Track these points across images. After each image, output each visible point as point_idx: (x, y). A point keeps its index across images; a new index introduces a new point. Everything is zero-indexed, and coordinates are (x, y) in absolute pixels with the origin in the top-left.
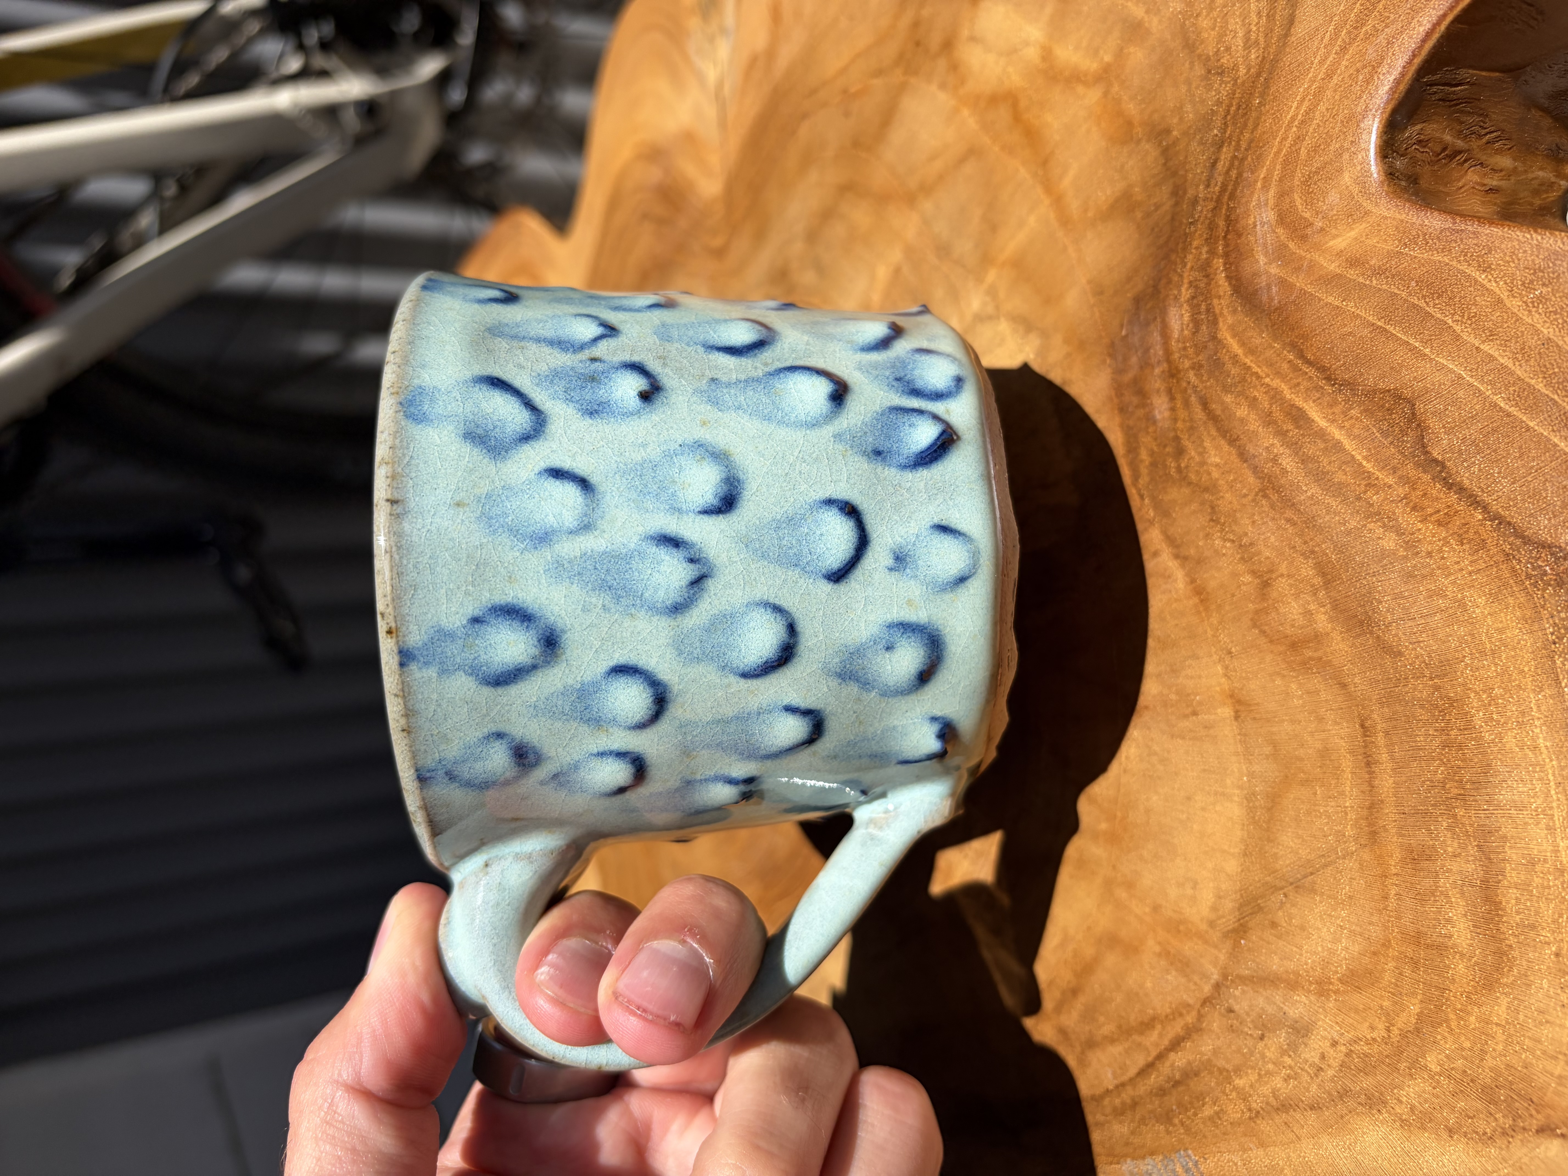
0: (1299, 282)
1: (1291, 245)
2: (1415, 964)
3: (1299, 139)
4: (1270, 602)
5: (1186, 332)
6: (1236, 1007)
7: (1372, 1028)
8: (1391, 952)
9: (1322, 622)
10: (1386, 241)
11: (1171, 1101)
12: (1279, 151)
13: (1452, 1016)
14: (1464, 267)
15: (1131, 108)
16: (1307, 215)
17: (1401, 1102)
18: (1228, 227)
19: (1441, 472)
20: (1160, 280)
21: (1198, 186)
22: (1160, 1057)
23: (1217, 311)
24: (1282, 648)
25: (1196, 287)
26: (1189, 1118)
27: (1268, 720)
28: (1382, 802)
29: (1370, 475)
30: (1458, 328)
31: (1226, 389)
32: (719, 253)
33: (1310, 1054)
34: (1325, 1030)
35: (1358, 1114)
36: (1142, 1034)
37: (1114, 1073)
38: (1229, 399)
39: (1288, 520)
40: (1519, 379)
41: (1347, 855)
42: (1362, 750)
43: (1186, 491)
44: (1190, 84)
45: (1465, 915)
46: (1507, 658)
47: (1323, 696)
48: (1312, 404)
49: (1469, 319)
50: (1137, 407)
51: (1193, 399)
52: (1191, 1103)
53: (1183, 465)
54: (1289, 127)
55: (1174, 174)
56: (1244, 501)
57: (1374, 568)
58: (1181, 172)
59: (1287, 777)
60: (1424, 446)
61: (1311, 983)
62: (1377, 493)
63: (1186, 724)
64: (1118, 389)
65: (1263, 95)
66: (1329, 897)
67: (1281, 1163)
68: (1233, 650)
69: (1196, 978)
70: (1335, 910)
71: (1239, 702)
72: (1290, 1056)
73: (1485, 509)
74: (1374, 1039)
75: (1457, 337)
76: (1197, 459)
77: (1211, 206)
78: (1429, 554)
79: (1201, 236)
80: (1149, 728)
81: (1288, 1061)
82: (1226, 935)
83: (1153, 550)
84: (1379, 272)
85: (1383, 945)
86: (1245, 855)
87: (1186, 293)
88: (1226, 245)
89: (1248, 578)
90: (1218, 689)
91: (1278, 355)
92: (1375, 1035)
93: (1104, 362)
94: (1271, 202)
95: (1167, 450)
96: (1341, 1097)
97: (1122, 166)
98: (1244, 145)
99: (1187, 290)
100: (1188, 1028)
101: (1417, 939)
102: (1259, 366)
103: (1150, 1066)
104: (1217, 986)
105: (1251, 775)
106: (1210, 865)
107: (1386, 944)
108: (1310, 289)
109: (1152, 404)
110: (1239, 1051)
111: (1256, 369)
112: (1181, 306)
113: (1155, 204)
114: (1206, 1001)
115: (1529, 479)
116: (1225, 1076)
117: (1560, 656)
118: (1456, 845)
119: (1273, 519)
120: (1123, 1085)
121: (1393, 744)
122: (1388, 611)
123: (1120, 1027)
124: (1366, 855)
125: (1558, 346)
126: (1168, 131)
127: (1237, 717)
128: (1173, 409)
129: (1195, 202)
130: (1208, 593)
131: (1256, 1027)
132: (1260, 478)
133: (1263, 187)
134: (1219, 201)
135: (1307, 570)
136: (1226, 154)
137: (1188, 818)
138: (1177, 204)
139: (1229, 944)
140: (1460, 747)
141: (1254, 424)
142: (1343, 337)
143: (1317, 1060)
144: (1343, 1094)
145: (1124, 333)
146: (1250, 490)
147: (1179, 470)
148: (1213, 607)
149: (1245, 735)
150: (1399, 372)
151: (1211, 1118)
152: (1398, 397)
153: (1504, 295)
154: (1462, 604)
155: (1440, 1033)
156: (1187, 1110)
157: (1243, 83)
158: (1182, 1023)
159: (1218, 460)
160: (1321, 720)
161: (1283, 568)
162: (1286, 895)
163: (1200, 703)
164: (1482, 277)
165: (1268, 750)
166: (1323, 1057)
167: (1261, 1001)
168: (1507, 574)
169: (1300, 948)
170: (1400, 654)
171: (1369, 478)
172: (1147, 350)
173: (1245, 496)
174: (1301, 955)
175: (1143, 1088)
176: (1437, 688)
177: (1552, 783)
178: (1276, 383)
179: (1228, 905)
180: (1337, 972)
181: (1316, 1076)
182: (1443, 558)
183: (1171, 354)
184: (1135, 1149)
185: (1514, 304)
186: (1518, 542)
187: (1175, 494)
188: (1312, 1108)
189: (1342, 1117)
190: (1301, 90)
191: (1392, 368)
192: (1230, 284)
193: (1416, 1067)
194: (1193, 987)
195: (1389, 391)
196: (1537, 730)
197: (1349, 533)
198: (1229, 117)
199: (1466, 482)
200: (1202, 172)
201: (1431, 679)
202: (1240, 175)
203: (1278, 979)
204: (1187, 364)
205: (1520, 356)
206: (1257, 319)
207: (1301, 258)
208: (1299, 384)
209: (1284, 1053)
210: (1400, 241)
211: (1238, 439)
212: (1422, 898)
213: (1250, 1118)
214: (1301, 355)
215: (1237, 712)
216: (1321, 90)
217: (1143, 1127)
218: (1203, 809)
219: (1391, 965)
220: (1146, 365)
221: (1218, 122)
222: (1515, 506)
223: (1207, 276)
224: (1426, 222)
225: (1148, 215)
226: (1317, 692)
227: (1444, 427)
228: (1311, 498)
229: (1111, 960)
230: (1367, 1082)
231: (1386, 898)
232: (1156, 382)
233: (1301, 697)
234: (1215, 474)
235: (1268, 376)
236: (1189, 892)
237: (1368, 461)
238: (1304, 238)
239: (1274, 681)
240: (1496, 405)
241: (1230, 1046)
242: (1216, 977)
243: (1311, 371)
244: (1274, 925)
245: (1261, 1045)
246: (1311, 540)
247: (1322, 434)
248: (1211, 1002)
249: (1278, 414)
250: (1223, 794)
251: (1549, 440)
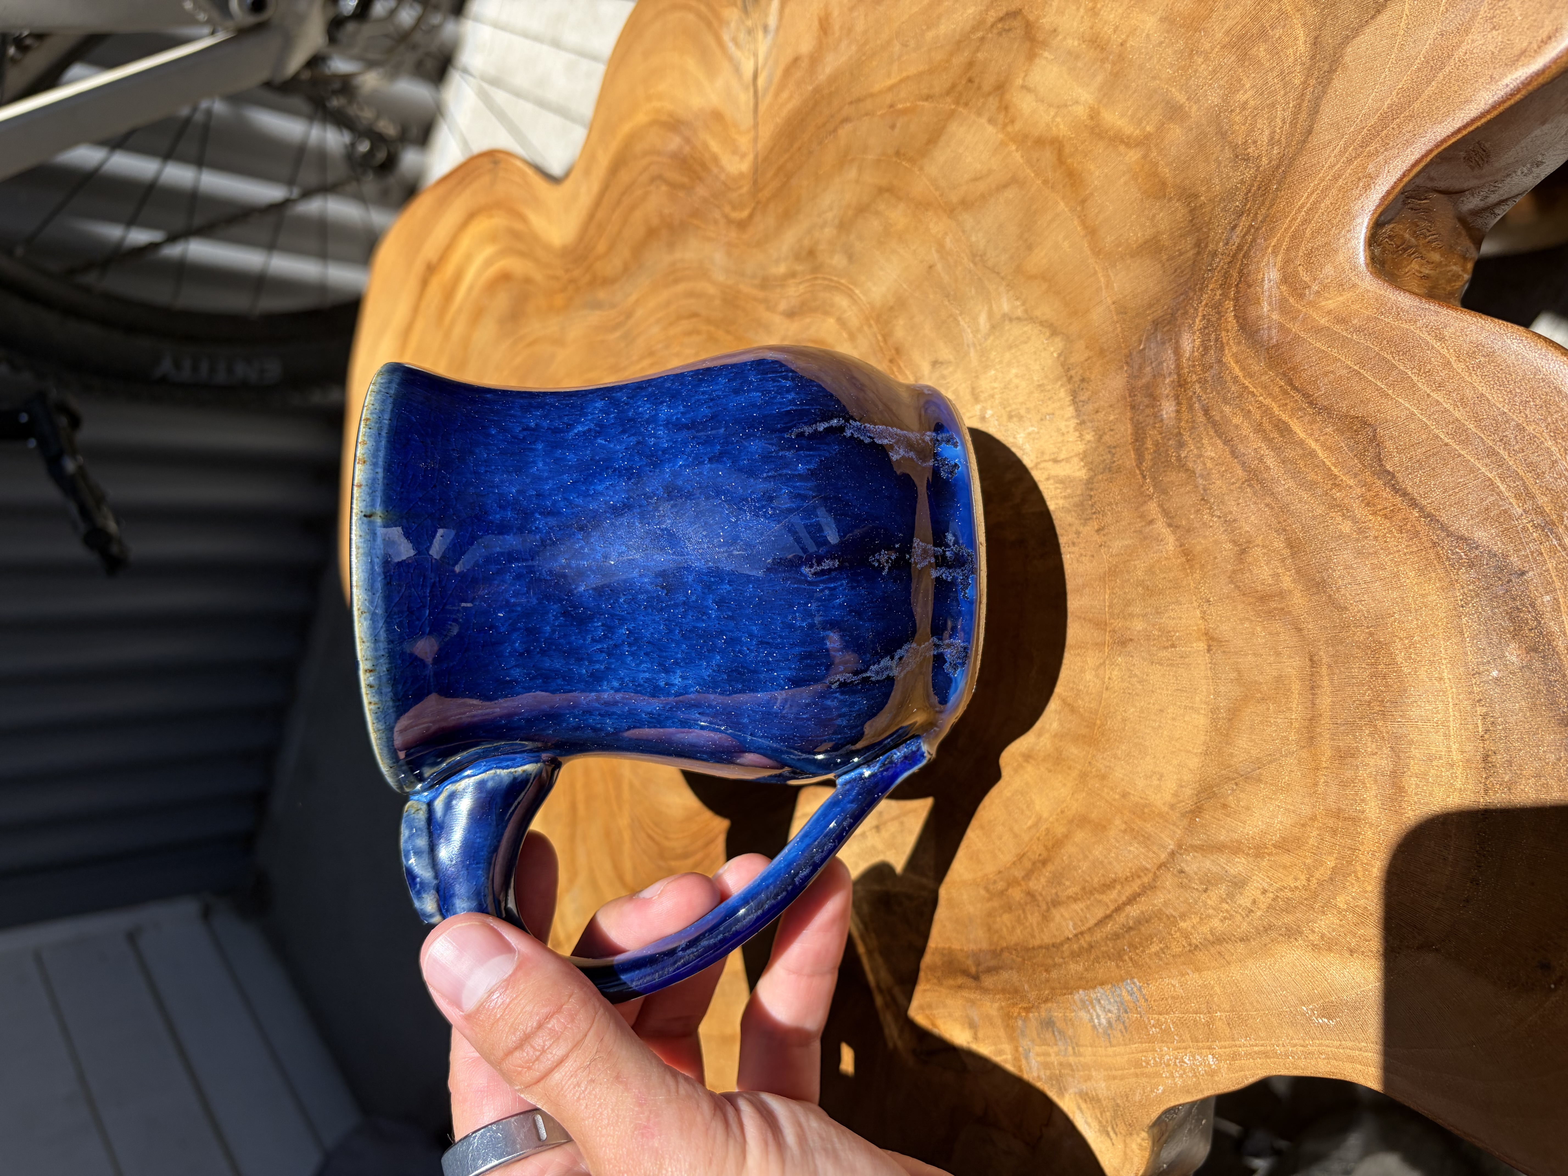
0: (1295, 328)
1: (1291, 300)
2: (1334, 832)
3: (1305, 221)
4: (1246, 565)
5: (1196, 354)
6: (1187, 869)
7: (1296, 879)
8: (1316, 824)
9: (1287, 582)
10: (1367, 308)
11: (1124, 943)
12: (1290, 227)
13: (1359, 868)
14: (1425, 336)
15: (1166, 172)
16: (1307, 279)
17: (1314, 932)
18: (1240, 278)
19: (1391, 480)
20: (1178, 310)
21: (1218, 243)
22: (1118, 909)
23: (1224, 341)
24: (1251, 600)
25: (1209, 320)
26: (1137, 954)
27: (1236, 653)
28: (1321, 715)
29: (1336, 477)
30: (1415, 378)
31: (1226, 401)
32: (742, 225)
33: (1244, 901)
34: (1258, 882)
35: (1278, 942)
36: (1103, 892)
37: (1075, 925)
38: (1227, 409)
39: (1267, 505)
40: (1457, 420)
41: (1290, 753)
42: (1309, 678)
43: (1183, 475)
44: (1220, 163)
45: (1376, 797)
46: (1426, 616)
47: (1282, 637)
48: (1295, 420)
49: (1424, 373)
50: (1147, 406)
51: (1197, 405)
52: (1141, 944)
53: (1183, 455)
54: (1299, 210)
55: (1199, 230)
56: (1232, 487)
57: (1333, 545)
58: (1205, 230)
59: (1247, 696)
60: (1380, 460)
61: (1250, 848)
62: (1340, 491)
63: (1164, 654)
64: (1132, 391)
65: (1279, 183)
66: (1271, 784)
67: (1212, 982)
68: (1211, 599)
69: (1155, 849)
70: (1276, 794)
71: (1212, 639)
72: (1227, 903)
73: (1422, 509)
74: (1296, 888)
75: (1414, 385)
76: (1195, 451)
77: (1228, 259)
78: (1376, 538)
79: (1216, 281)
80: (1132, 656)
81: (1225, 906)
82: (1183, 815)
83: (1150, 518)
84: (1358, 330)
85: (1311, 819)
86: (1206, 754)
87: (1198, 323)
88: (1237, 292)
89: (1229, 546)
90: (1195, 628)
91: (1272, 381)
92: (1298, 884)
93: (1121, 368)
94: (1279, 265)
95: (1170, 442)
96: (1266, 930)
97: (1154, 216)
98: (1260, 218)
99: (1201, 321)
100: (1144, 887)
101: (1337, 814)
102: (1255, 387)
103: (1108, 917)
104: (1173, 854)
105: (1217, 694)
106: (1175, 762)
107: (1314, 818)
108: (1302, 334)
109: (1160, 405)
110: (1186, 901)
111: (1252, 389)
112: (1194, 333)
113: (1179, 250)
114: (1162, 865)
115: (1457, 490)
116: (1172, 921)
117: (1466, 616)
118: (1374, 746)
119: (1255, 503)
120: (1082, 933)
121: (1333, 674)
122: (1340, 577)
123: (1084, 889)
124: (1304, 754)
125: (1488, 399)
126: (1196, 196)
127: (1209, 651)
128: (1178, 411)
129: (1214, 254)
130: (1194, 555)
131: (1201, 883)
132: (1246, 471)
133: (1273, 252)
134: (1234, 256)
135: (1279, 544)
136: (1244, 222)
137: (1160, 726)
138: (1198, 253)
139: (1185, 822)
140: (1384, 677)
141: (1246, 429)
142: (1326, 374)
143: (1249, 905)
144: (1268, 928)
145: (1141, 347)
146: (1238, 480)
147: (1179, 458)
148: (1197, 566)
149: (1215, 664)
150: (1367, 405)
151: (1157, 954)
152: (1365, 423)
153: (1453, 360)
154: (1396, 575)
155: (1348, 881)
156: (1136, 948)
157: (1265, 171)
158: (1140, 883)
159: (1213, 454)
160: (1278, 654)
161: (1259, 540)
162: (1236, 784)
163: (1179, 638)
164: (1437, 345)
165: (1234, 675)
166: (1254, 902)
167: (1208, 864)
168: (1432, 556)
169: (1244, 822)
170: (1346, 608)
171: (1336, 479)
172: (1161, 363)
173: (1233, 483)
174: (1244, 828)
175: (1098, 935)
176: (1371, 634)
177: (1451, 704)
178: (1268, 401)
179: (1188, 792)
180: (1272, 840)
181: (1247, 916)
182: (1386, 542)
183: (1182, 369)
184: (1087, 982)
185: (1459, 367)
186: (1443, 535)
187: (1173, 477)
188: (1242, 940)
189: (1265, 945)
190: (1312, 185)
191: (1361, 401)
192: (1237, 322)
193: (1327, 905)
194: (1151, 855)
195: (1357, 417)
196: (1444, 667)
197: (1314, 518)
198: (1250, 195)
199: (1410, 490)
200: (1223, 233)
201: (1368, 627)
202: (1254, 240)
203: (1224, 846)
204: (1195, 378)
205: (1459, 404)
206: (1257, 351)
207: (1299, 311)
208: (1286, 404)
209: (1223, 900)
210: (1378, 309)
211: (1232, 440)
212: (1344, 784)
213: (1190, 951)
214: (1290, 382)
215: (1209, 646)
216: (1327, 188)
217: (1097, 965)
218: (1174, 719)
219: (1315, 833)
220: (1158, 375)
221: (1240, 196)
222: (1444, 509)
223: (1219, 313)
224: (1400, 299)
225: (1171, 258)
226: (1278, 634)
227: (1397, 448)
228: (1288, 490)
229: (1080, 836)
230: (1288, 919)
231: (1316, 785)
232: (1166, 389)
233: (1264, 636)
234: (1209, 465)
235: (1261, 395)
236: (1156, 782)
237: (1336, 467)
238: (1301, 296)
239: (1243, 624)
240: (1438, 437)
241: (1178, 898)
242: (1172, 847)
243: (1298, 396)
244: (1225, 806)
245: (1205, 895)
246: (1285, 521)
247: (1302, 443)
248: (1165, 866)
249: (1268, 426)
250: (1192, 708)
251: (1474, 465)
